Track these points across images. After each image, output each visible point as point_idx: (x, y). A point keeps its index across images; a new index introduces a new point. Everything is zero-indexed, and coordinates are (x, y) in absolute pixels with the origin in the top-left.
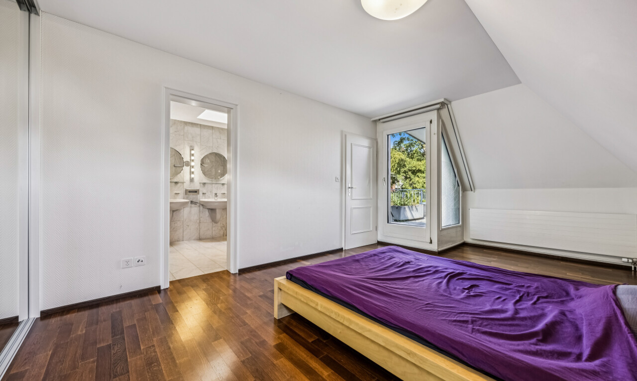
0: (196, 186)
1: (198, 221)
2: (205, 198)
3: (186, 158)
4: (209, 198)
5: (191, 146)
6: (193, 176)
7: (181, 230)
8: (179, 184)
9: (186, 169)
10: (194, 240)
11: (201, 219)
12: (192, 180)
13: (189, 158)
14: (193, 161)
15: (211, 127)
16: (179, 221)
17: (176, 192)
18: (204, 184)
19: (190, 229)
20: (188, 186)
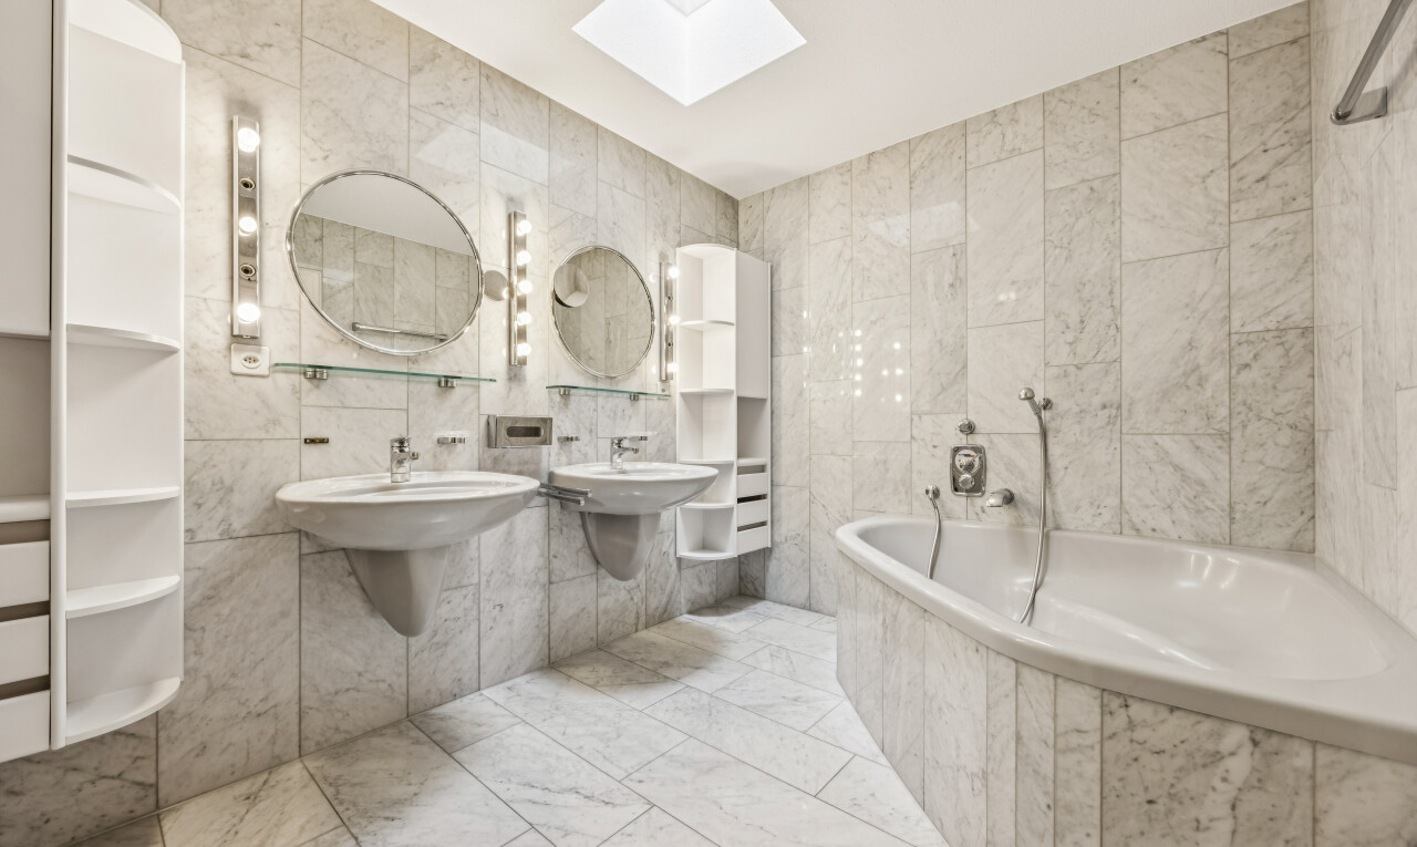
0: (533, 403)
1: (543, 578)
2: (570, 463)
3: (493, 258)
4: (585, 459)
5: (510, 200)
6: (522, 349)
7: (470, 637)
8: (459, 391)
9: (492, 313)
10: (529, 671)
11: (556, 564)
12: (515, 369)
13: (504, 263)
14: (522, 272)
15: (592, 124)
16: (460, 587)
17: (450, 434)
18: (566, 391)
19: (510, 623)
20: (497, 401)
